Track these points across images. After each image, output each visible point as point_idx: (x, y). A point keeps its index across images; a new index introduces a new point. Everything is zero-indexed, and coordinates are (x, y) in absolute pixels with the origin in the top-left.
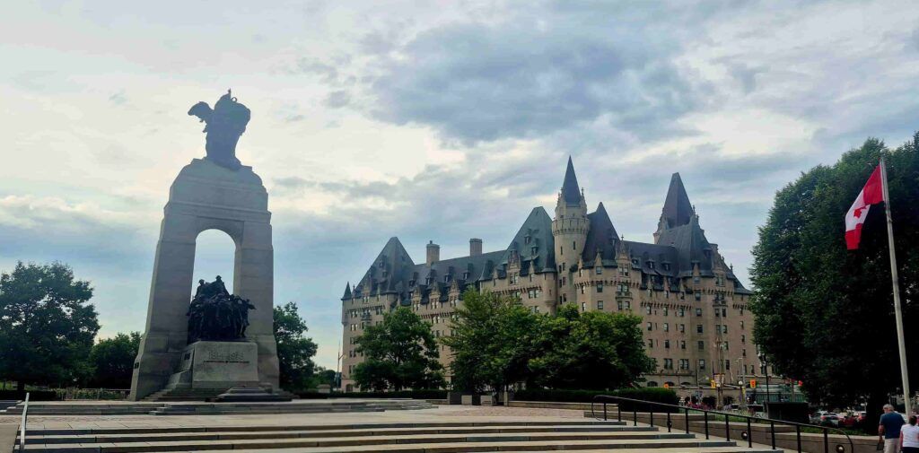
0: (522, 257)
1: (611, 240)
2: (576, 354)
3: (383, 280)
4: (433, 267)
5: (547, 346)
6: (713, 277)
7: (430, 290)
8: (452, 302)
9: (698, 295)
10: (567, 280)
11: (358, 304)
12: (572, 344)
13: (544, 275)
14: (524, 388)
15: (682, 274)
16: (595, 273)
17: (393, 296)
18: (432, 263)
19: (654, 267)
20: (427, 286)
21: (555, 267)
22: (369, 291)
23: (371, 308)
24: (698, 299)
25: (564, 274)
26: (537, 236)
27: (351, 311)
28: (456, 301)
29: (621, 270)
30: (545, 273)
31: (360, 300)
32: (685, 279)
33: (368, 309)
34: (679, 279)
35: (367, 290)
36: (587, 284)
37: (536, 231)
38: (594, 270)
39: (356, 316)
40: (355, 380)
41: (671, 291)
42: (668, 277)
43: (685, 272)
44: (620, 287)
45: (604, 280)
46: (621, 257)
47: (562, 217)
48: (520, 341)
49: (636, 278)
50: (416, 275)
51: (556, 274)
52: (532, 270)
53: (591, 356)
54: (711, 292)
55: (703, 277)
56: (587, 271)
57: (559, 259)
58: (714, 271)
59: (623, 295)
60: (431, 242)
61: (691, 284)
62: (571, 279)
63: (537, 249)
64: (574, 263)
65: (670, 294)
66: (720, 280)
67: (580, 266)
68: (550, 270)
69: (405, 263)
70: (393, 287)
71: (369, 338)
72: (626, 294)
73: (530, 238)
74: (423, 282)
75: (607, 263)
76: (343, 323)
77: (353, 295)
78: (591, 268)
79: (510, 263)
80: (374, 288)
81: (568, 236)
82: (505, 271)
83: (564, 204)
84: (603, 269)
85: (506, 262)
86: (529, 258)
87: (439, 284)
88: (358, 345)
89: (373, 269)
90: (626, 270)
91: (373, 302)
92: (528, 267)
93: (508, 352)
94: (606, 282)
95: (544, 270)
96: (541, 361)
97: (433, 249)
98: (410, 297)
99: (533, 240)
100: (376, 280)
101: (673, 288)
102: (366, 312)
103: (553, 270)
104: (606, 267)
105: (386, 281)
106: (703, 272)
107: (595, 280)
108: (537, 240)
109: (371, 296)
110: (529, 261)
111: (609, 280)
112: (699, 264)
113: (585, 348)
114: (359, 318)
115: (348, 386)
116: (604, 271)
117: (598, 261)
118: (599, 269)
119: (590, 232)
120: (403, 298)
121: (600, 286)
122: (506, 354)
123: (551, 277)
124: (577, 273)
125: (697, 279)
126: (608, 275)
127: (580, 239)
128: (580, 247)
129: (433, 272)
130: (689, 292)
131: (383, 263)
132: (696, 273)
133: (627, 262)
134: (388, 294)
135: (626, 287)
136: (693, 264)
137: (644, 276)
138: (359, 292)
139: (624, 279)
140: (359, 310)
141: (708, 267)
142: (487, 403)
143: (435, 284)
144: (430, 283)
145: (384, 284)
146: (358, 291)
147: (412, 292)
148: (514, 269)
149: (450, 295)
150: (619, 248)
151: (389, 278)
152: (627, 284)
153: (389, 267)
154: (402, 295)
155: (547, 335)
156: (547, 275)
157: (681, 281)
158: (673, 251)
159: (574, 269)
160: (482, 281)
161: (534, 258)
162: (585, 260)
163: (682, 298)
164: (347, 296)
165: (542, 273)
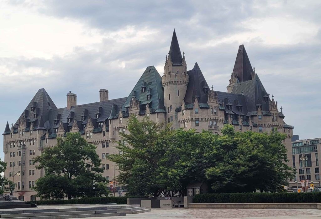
0: (140, 102)
1: (204, 89)
2: (248, 163)
3: (34, 120)
4: (73, 110)
5: (219, 158)
6: (270, 116)
7: (71, 126)
8: (88, 135)
9: (260, 128)
10: (174, 118)
11: (15, 137)
12: (241, 156)
13: (157, 114)
14: (197, 193)
15: (250, 114)
16: (194, 113)
17: (42, 131)
18: (71, 107)
19: (231, 108)
20: (68, 124)
21: (164, 108)
22: (24, 128)
23: (26, 141)
24: (261, 131)
25: (172, 113)
26: (151, 87)
27: (10, 143)
28: (91, 134)
29: (211, 110)
30: (158, 113)
31: (17, 135)
32: (252, 116)
33: (23, 141)
34: (248, 117)
35: (22, 127)
36: (188, 120)
37: (150, 84)
38: (193, 110)
39: (14, 146)
40: (38, 191)
41: (244, 126)
42: (241, 116)
43: (253, 112)
44: (211, 122)
45: (200, 118)
46: (212, 101)
47: (169, 72)
48: (193, 154)
49: (221, 116)
50: (59, 116)
51: (165, 113)
52: (148, 111)
53: (259, 164)
54: (269, 126)
55: (264, 115)
56: (188, 111)
57: (168, 103)
58: (270, 111)
59: (213, 128)
60: (70, 92)
61: (256, 120)
62: (176, 118)
63: (151, 96)
64: (178, 105)
65: (242, 127)
66: (275, 118)
67: (183, 107)
68: (161, 111)
69: (50, 108)
70: (42, 125)
71: (48, 158)
72: (215, 127)
73: (145, 88)
74: (65, 121)
75: (202, 105)
76: (4, 152)
77: (12, 132)
78: (191, 109)
79: (131, 106)
80: (28, 125)
81: (174, 86)
82: (127, 112)
83: (171, 63)
84: (200, 110)
85: (128, 105)
86: (146, 103)
87: (78, 122)
88: (38, 164)
89: (26, 112)
90: (215, 111)
91: (27, 136)
92: (145, 109)
93: (184, 164)
94: (202, 118)
95: (157, 111)
96: (216, 170)
97: (72, 97)
98: (55, 132)
99: (148, 90)
100: (29, 120)
101: (245, 123)
102: (22, 143)
103: (163, 111)
104: (201, 108)
105: (37, 120)
106: (265, 113)
107: (194, 118)
108: (151, 89)
109: (25, 131)
110: (146, 105)
111: (204, 118)
112: (261, 107)
113: (253, 158)
114: (17, 148)
115: (32, 197)
116: (200, 111)
117: (196, 104)
118: (197, 110)
119: (189, 83)
120: (50, 133)
121: (197, 122)
122: (182, 166)
123: (162, 116)
124: (181, 113)
125: (260, 117)
126: (203, 114)
127: (183, 88)
128: (183, 94)
129: (72, 114)
130: (255, 126)
131: (34, 108)
132: (260, 113)
133: (216, 105)
134: (38, 129)
135: (215, 123)
136: (257, 107)
137: (226, 115)
138: (17, 128)
139: (213, 117)
140: (17, 142)
141: (267, 109)
142: (166, 206)
143: (75, 122)
144: (71, 121)
145: (35, 123)
146: (15, 128)
147: (57, 128)
148: (135, 110)
149: (86, 130)
150: (210, 95)
151: (39, 118)
152: (216, 120)
153: (38, 110)
154: (49, 130)
155: (217, 149)
156: (160, 114)
157: (250, 118)
158: (243, 98)
159: (178, 110)
160: (110, 119)
161: (149, 103)
162: (186, 103)
163: (251, 129)
164: (7, 131)
165: (155, 113)
